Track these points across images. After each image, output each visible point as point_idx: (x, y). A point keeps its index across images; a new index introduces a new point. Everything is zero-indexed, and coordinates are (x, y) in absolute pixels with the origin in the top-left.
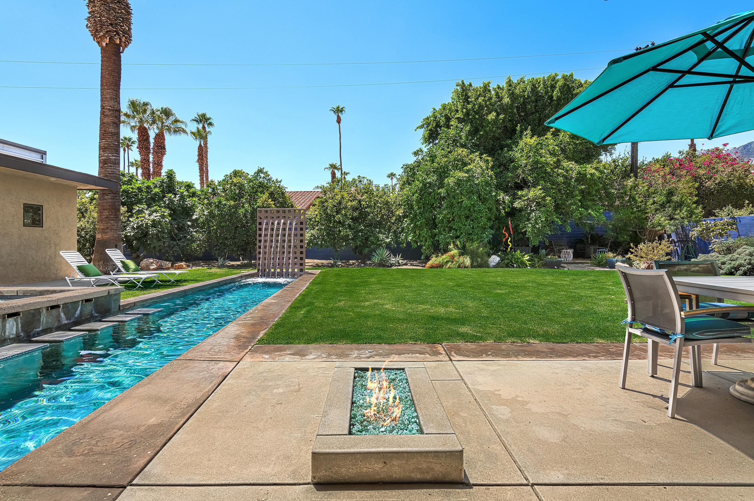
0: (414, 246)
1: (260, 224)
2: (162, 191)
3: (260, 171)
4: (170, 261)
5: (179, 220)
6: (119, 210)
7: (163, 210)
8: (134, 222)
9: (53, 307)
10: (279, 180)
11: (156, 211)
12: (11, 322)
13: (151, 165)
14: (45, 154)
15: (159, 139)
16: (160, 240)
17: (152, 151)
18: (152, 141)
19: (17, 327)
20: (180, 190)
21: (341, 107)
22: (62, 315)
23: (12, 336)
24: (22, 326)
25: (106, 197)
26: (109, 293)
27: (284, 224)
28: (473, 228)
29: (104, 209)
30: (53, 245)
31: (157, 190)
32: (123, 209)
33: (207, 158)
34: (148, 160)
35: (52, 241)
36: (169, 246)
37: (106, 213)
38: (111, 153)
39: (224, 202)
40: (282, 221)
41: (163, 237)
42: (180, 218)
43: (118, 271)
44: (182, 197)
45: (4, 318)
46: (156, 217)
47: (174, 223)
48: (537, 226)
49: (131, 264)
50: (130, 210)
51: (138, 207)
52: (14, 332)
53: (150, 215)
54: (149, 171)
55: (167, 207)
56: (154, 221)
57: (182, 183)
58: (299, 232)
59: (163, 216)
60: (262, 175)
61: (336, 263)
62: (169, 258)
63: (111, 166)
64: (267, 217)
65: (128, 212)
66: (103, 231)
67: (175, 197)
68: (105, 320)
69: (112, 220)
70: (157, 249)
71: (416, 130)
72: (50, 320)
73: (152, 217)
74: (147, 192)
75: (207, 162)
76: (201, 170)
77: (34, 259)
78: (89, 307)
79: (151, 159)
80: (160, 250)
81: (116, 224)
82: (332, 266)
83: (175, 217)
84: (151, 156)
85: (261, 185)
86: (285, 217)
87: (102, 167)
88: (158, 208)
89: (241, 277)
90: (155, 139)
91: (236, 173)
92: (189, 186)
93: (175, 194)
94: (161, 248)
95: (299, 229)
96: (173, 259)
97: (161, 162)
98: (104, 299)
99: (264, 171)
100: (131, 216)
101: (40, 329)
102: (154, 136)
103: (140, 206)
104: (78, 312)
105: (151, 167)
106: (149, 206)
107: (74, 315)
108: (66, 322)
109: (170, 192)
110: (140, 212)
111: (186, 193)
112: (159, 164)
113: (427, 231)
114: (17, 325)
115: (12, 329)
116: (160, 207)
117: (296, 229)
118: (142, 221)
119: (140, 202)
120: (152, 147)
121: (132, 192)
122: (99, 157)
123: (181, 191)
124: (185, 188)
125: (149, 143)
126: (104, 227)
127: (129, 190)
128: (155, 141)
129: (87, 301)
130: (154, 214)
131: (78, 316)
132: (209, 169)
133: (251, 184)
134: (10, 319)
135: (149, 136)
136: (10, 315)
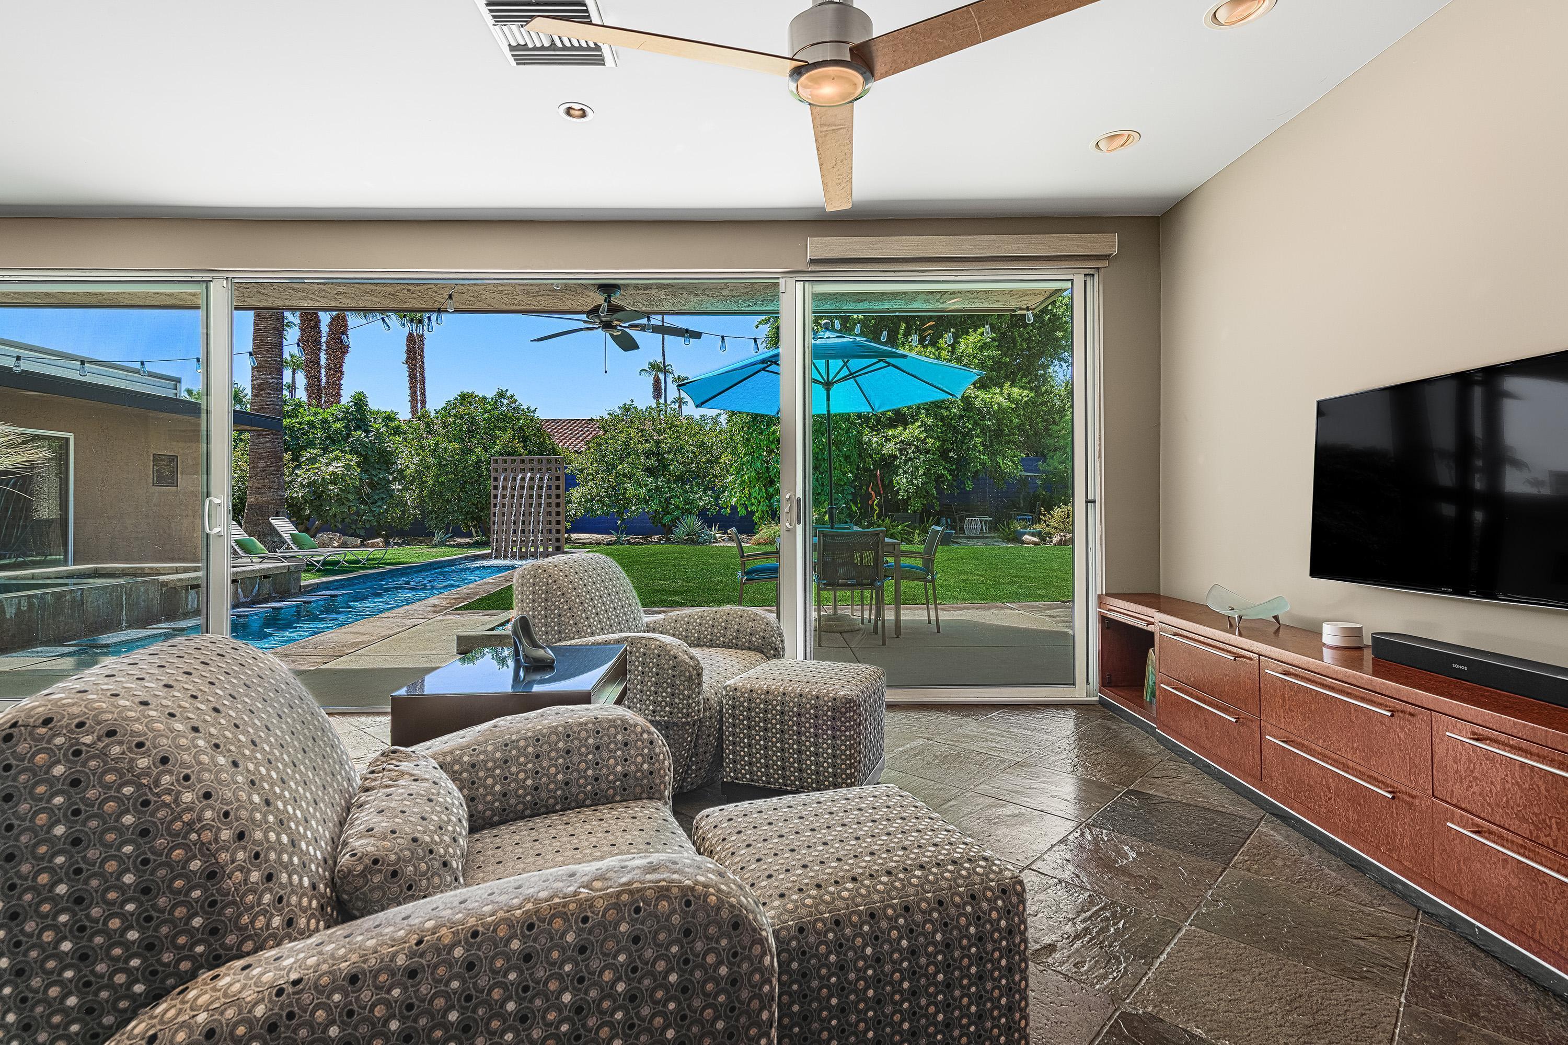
0: (742, 512)
1: (496, 479)
2: (347, 427)
3: (501, 395)
4: (359, 536)
5: (374, 473)
6: (281, 458)
7: (348, 456)
8: (303, 475)
10: (532, 408)
11: (337, 459)
13: (323, 371)
14: (180, 382)
15: (337, 325)
16: (343, 504)
17: (324, 347)
18: (324, 329)
20: (374, 425)
22: (240, 591)
23: (192, 610)
25: (262, 440)
26: (288, 569)
27: (532, 479)
28: (823, 485)
29: (259, 458)
30: (190, 512)
31: (338, 425)
32: (287, 456)
33: (422, 357)
34: (318, 363)
35: (190, 507)
36: (357, 513)
37: (262, 464)
38: (270, 375)
39: (444, 445)
40: (529, 474)
41: (348, 500)
42: (375, 469)
43: (287, 548)
44: (379, 436)
45: (187, 590)
46: (337, 467)
47: (365, 476)
48: (915, 482)
49: (305, 537)
50: (296, 458)
51: (309, 452)
52: (195, 606)
53: (327, 465)
54: (320, 381)
55: (354, 451)
56: (333, 473)
57: (378, 412)
58: (554, 492)
59: (348, 467)
60: (505, 402)
61: (619, 538)
62: (358, 531)
63: (270, 393)
64: (506, 470)
65: (293, 460)
66: (258, 491)
67: (367, 436)
69: (271, 474)
70: (339, 517)
71: (757, 327)
73: (331, 469)
74: (323, 428)
75: (423, 362)
76: (412, 377)
77: (165, 532)
78: (267, 585)
79: (323, 362)
80: (343, 520)
81: (276, 481)
82: (614, 543)
83: (366, 467)
84: (323, 357)
85: (504, 417)
86: (532, 469)
87: (256, 395)
88: (340, 454)
89: (466, 558)
90: (331, 325)
91: (465, 398)
92: (389, 418)
93: (367, 432)
94: (345, 516)
95: (553, 487)
96: (363, 534)
97: (341, 366)
98: (283, 577)
99: (508, 394)
100: (298, 467)
102: (329, 321)
103: (311, 451)
104: (256, 589)
105: (323, 375)
106: (325, 450)
107: (251, 593)
108: (244, 600)
109: (358, 428)
110: (313, 460)
111: (383, 430)
112: (336, 370)
113: (760, 490)
114: (198, 598)
115: (193, 602)
116: (342, 451)
117: (549, 487)
118: (315, 474)
119: (311, 444)
120: (324, 340)
121: (300, 429)
122: (252, 380)
123: (377, 426)
124: (383, 420)
125: (320, 332)
126: (259, 485)
127: (294, 426)
128: (331, 330)
129: (265, 577)
130: (335, 464)
131: (256, 595)
132: (426, 375)
133: (486, 415)
134: (192, 591)
135: (320, 321)
136: (192, 587)
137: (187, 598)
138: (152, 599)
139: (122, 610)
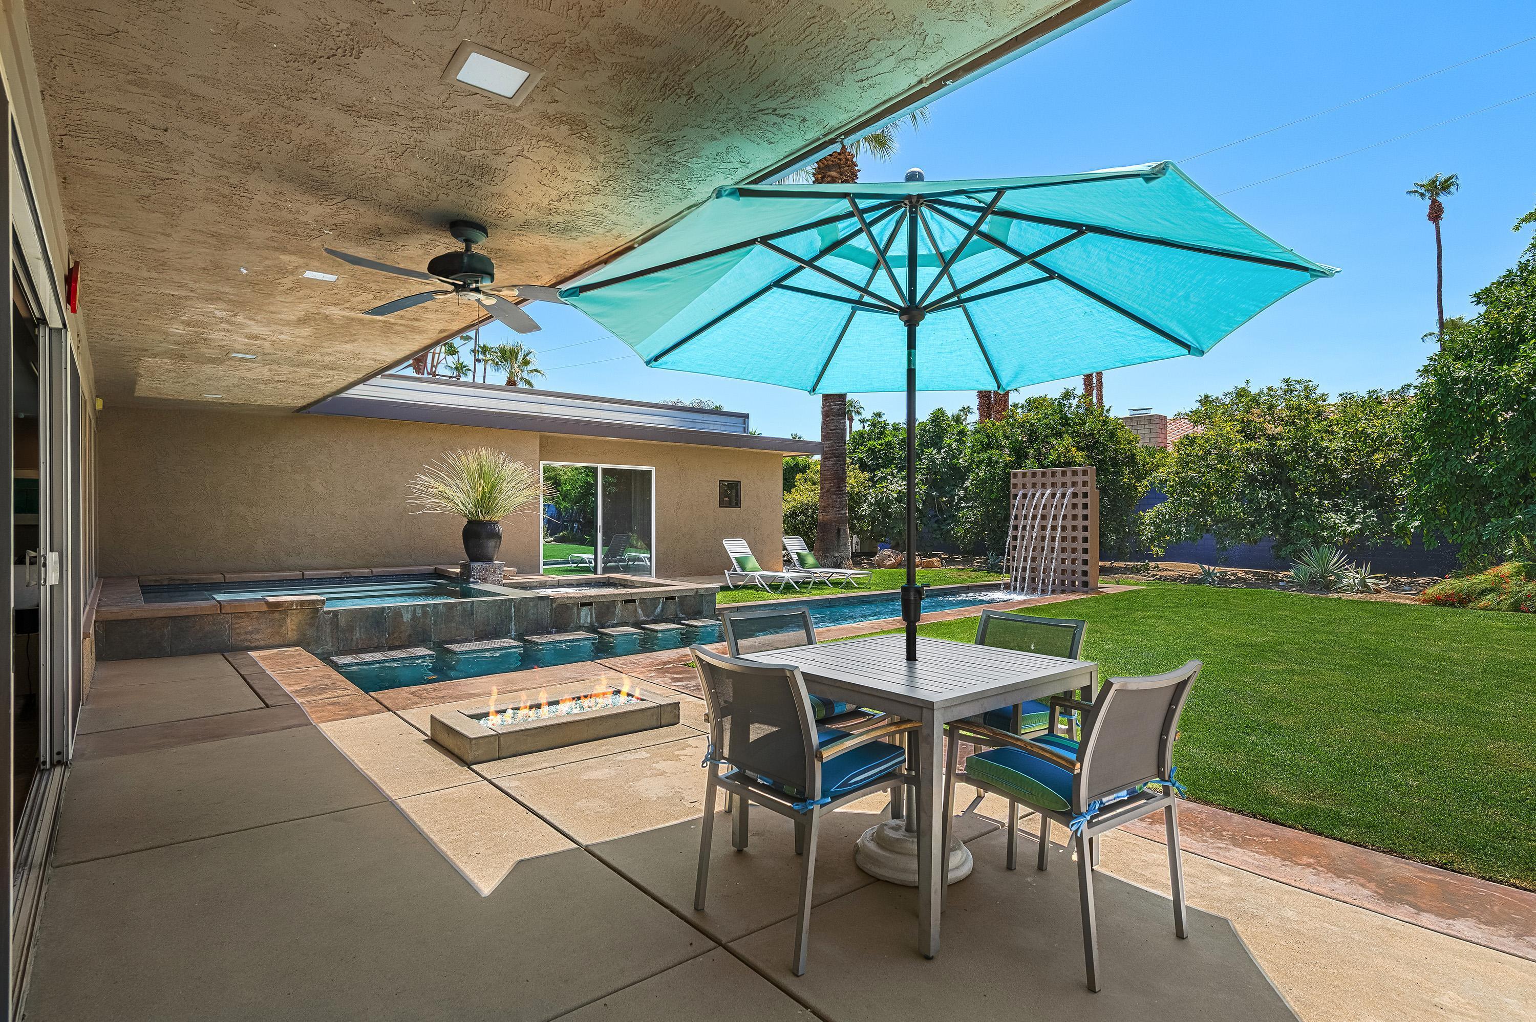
2: (922, 445)
9: (627, 602)
12: (585, 610)
14: (748, 418)
19: (591, 617)
21: (1442, 178)
22: (639, 610)
23: (586, 625)
24: (596, 617)
26: (697, 592)
30: (752, 529)
35: (752, 525)
37: (827, 485)
38: (834, 402)
39: (995, 458)
49: (810, 560)
51: (882, 473)
52: (589, 622)
56: (899, 491)
58: (1080, 512)
60: (1075, 403)
63: (833, 419)
64: (1026, 485)
67: (939, 452)
68: (685, 622)
69: (835, 494)
72: (625, 614)
74: (903, 448)
78: (672, 607)
81: (838, 500)
86: (1055, 484)
98: (692, 599)
101: (615, 622)
104: (659, 610)
107: (653, 613)
108: (644, 618)
114: (591, 614)
115: (586, 617)
117: (1074, 506)
127: (876, 448)
130: (900, 482)
131: (658, 615)
134: (584, 608)
136: (583, 605)
137: (579, 614)
138: (542, 613)
139: (511, 620)
